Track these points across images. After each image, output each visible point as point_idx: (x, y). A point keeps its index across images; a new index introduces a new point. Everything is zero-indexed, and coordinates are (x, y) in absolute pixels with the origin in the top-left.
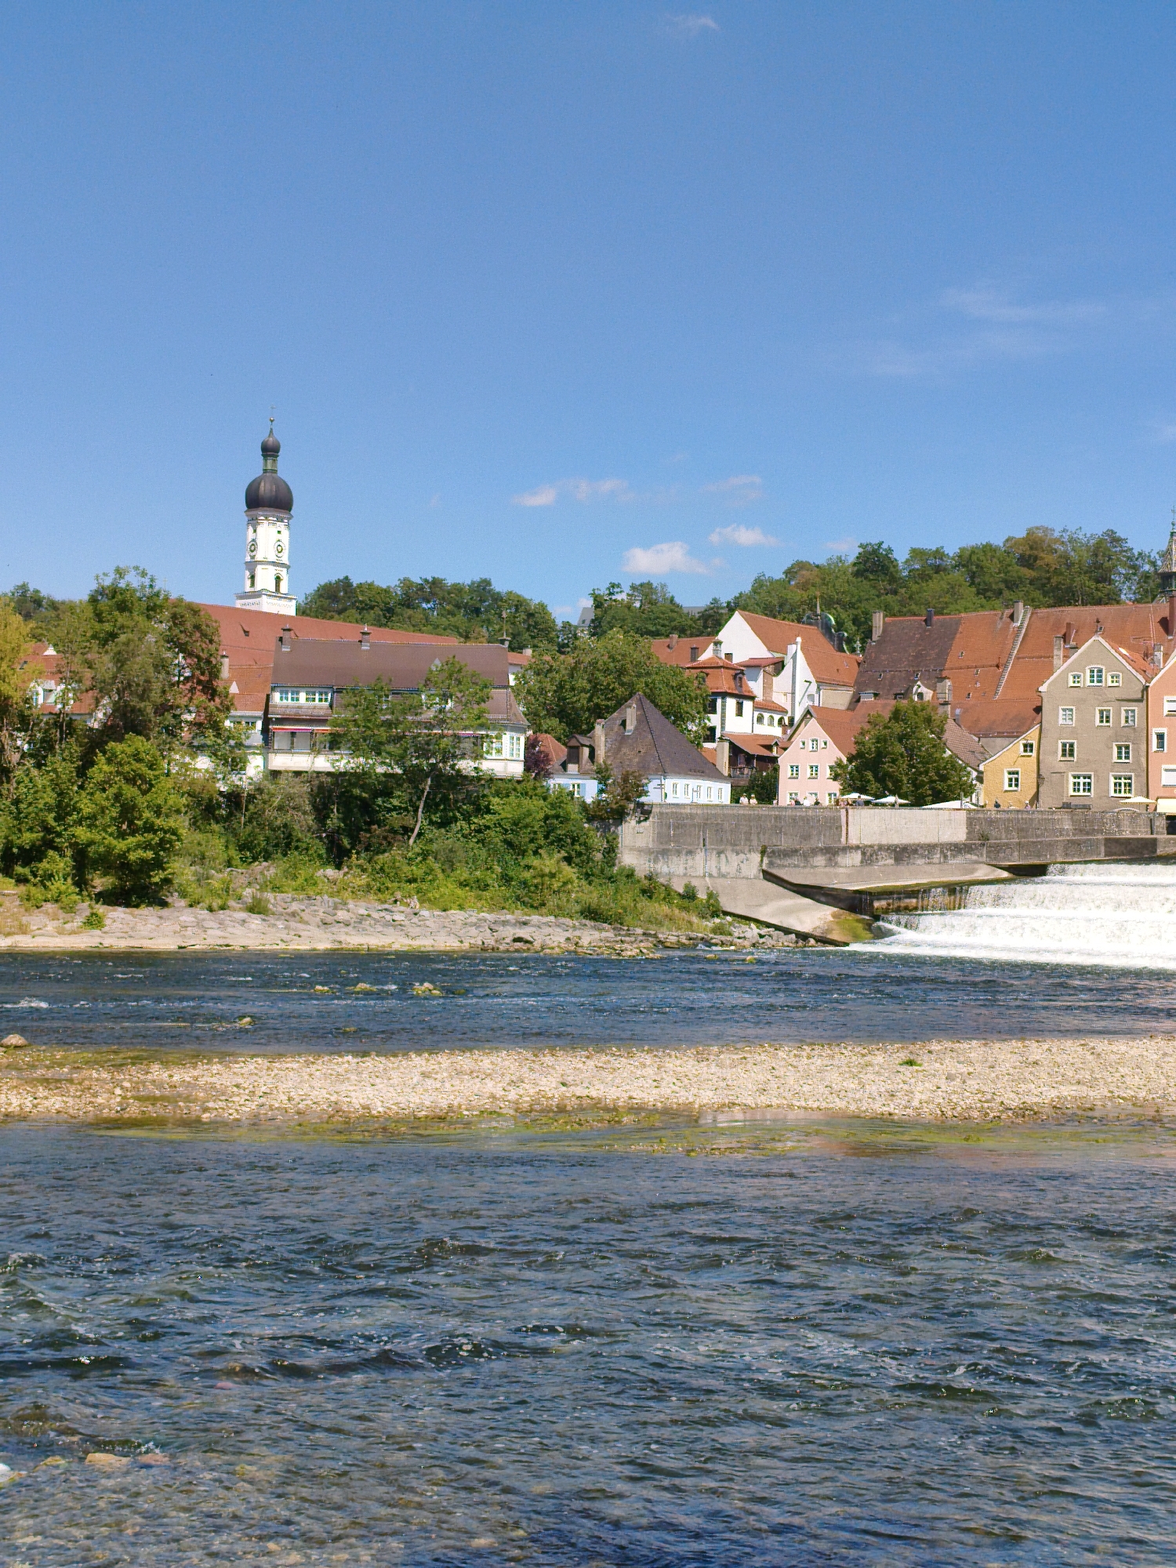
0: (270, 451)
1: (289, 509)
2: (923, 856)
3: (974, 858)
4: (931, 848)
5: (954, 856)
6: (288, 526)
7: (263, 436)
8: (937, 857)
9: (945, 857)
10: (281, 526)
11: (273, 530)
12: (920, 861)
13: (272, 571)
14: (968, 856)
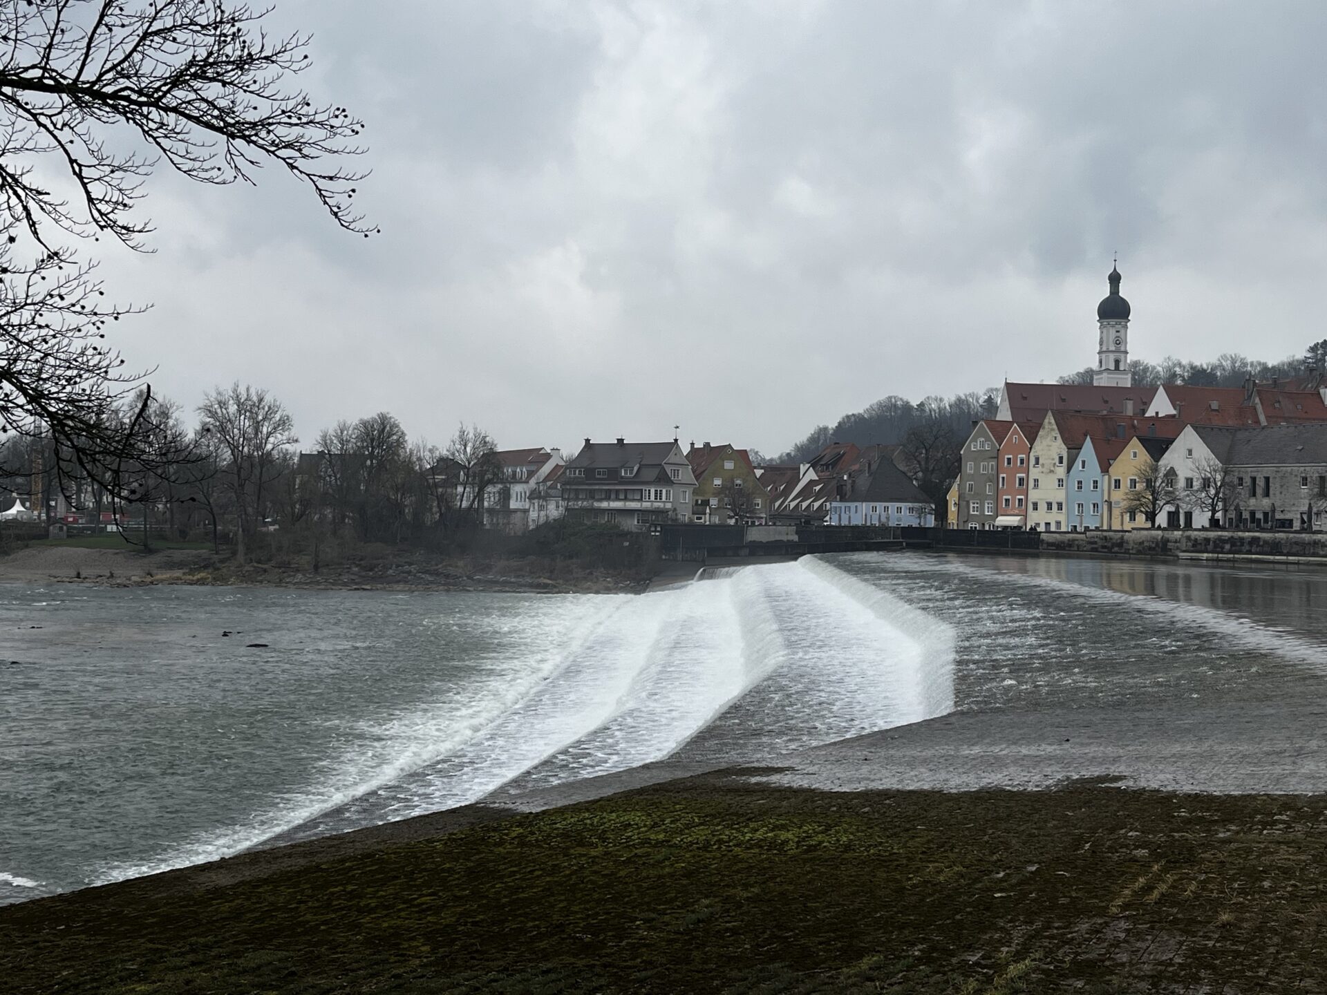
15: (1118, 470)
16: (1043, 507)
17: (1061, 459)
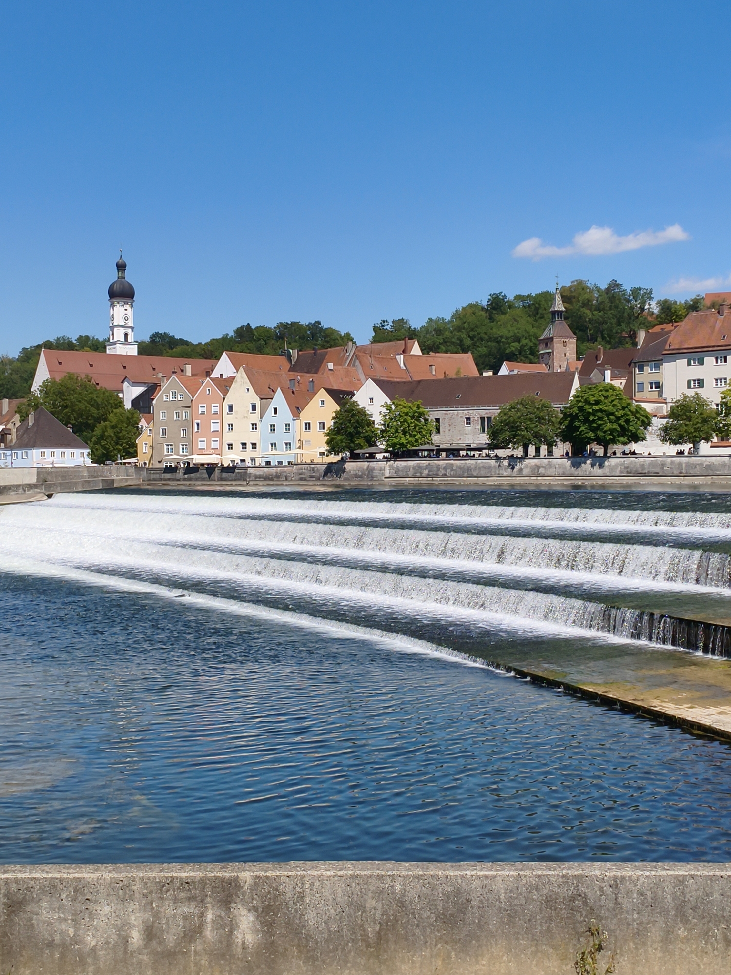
0: (121, 267)
1: (133, 298)
2: (14, 491)
3: (39, 491)
4: (18, 486)
5: (29, 490)
6: (132, 306)
7: (117, 260)
8: (21, 490)
9: (25, 491)
10: (127, 307)
11: (122, 309)
12: (12, 493)
13: (122, 331)
14: (36, 490)
15: (307, 415)
16: (237, 447)
17: (254, 407)
